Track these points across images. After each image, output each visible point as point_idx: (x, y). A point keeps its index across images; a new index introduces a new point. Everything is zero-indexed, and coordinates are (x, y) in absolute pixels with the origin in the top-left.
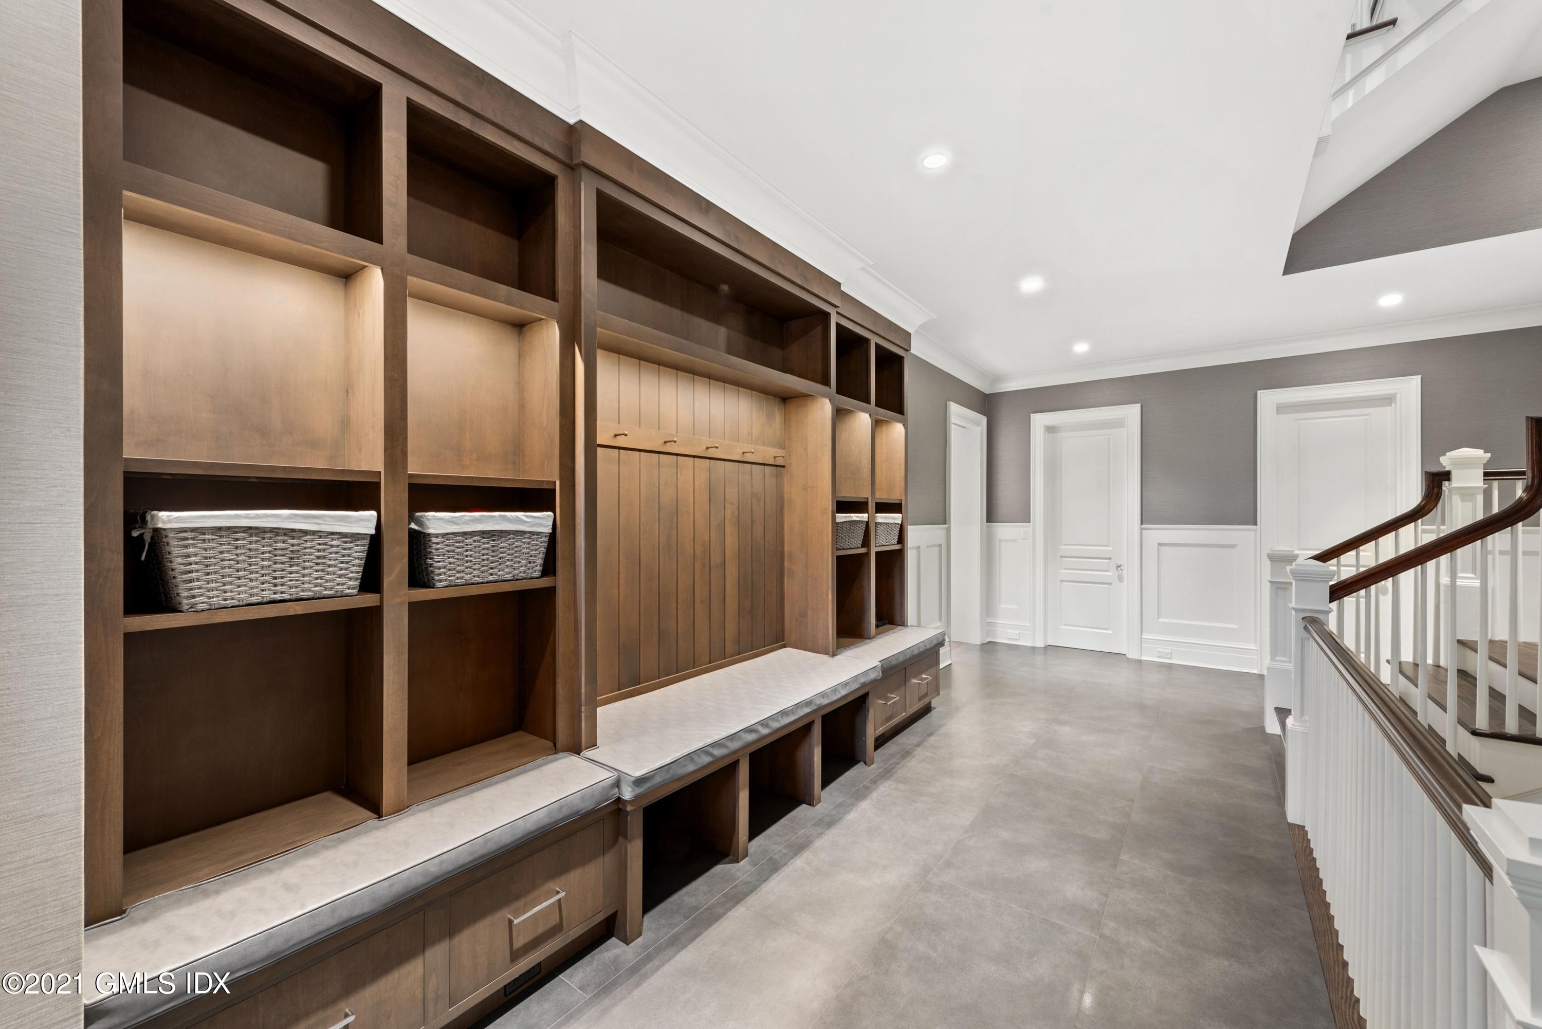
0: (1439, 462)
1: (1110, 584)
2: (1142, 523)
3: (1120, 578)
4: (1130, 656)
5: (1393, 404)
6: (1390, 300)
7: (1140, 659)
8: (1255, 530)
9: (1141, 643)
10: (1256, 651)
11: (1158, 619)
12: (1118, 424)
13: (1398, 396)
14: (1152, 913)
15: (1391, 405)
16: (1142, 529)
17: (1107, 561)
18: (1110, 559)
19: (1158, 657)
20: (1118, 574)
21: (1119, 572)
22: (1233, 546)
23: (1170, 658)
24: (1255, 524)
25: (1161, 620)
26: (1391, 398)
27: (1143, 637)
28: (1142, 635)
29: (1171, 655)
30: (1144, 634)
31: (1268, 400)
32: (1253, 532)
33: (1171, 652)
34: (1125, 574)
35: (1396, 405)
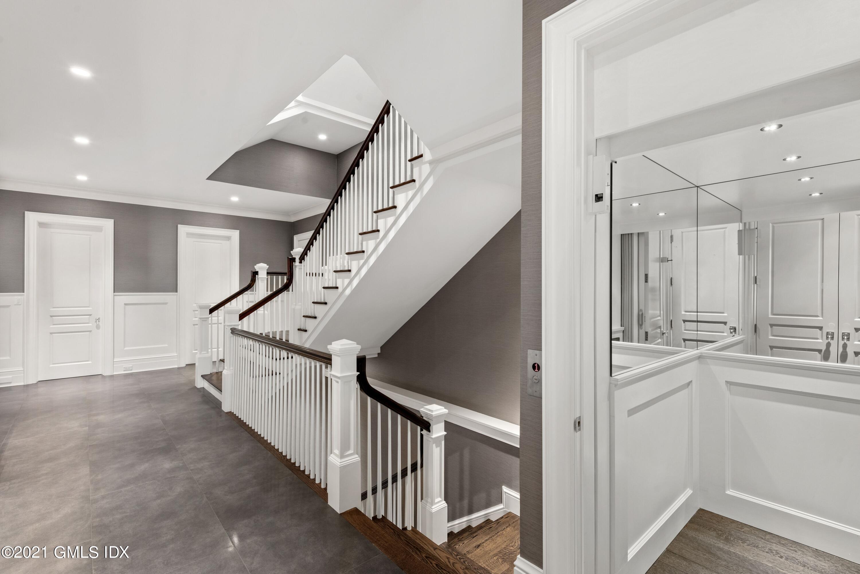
0: (254, 267)
1: (90, 331)
2: (114, 292)
3: (98, 327)
4: (105, 374)
5: (230, 240)
6: (235, 199)
7: (112, 374)
8: (177, 295)
9: (113, 365)
10: (176, 356)
11: (124, 348)
12: (99, 229)
13: (232, 237)
14: (203, 456)
15: (229, 241)
16: (114, 295)
17: (88, 317)
18: (90, 315)
19: (124, 371)
20: (96, 325)
21: (97, 323)
22: (166, 303)
23: (131, 370)
24: (177, 292)
25: (125, 349)
26: (229, 238)
27: (115, 361)
28: (113, 360)
29: (132, 368)
30: (115, 359)
31: (183, 230)
32: (176, 296)
33: (132, 366)
34: (100, 324)
35: (231, 241)
